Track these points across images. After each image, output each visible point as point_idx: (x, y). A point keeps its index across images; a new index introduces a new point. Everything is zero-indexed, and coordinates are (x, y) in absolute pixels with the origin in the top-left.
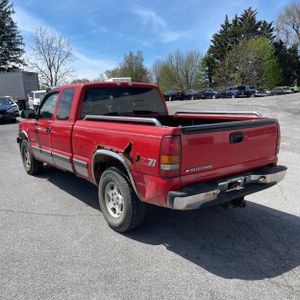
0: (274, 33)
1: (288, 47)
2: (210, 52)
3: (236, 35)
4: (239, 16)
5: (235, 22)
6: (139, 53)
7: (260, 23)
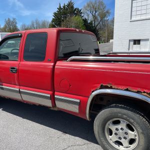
0: (83, 15)
1: (89, 22)
2: (52, 21)
3: (65, 14)
4: (66, 4)
5: (64, 7)
6: (14, 19)
7: (76, 9)
